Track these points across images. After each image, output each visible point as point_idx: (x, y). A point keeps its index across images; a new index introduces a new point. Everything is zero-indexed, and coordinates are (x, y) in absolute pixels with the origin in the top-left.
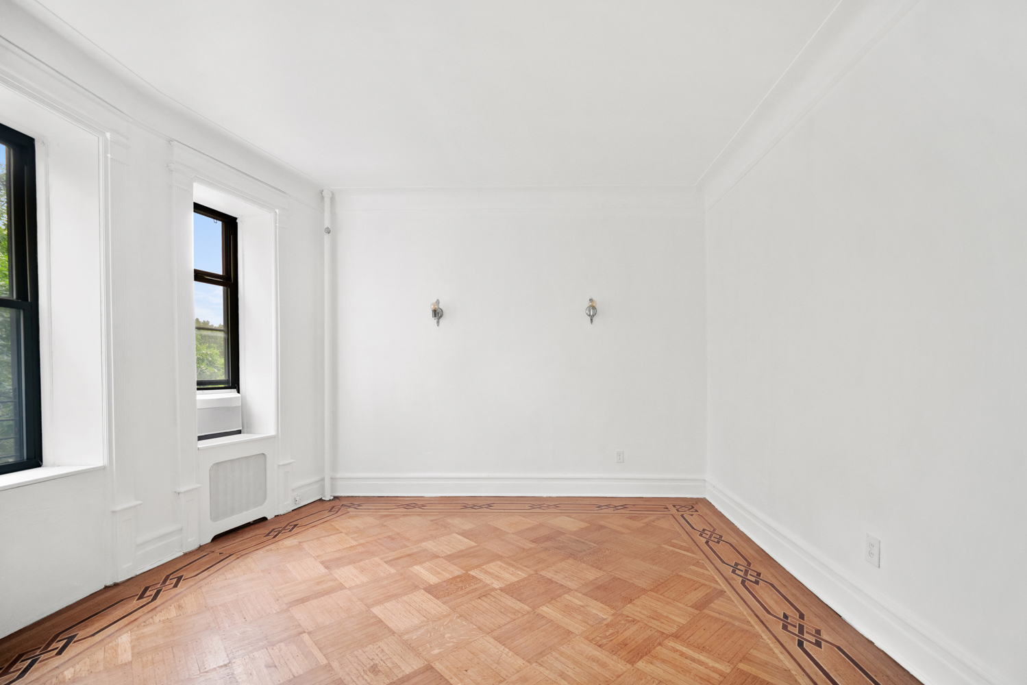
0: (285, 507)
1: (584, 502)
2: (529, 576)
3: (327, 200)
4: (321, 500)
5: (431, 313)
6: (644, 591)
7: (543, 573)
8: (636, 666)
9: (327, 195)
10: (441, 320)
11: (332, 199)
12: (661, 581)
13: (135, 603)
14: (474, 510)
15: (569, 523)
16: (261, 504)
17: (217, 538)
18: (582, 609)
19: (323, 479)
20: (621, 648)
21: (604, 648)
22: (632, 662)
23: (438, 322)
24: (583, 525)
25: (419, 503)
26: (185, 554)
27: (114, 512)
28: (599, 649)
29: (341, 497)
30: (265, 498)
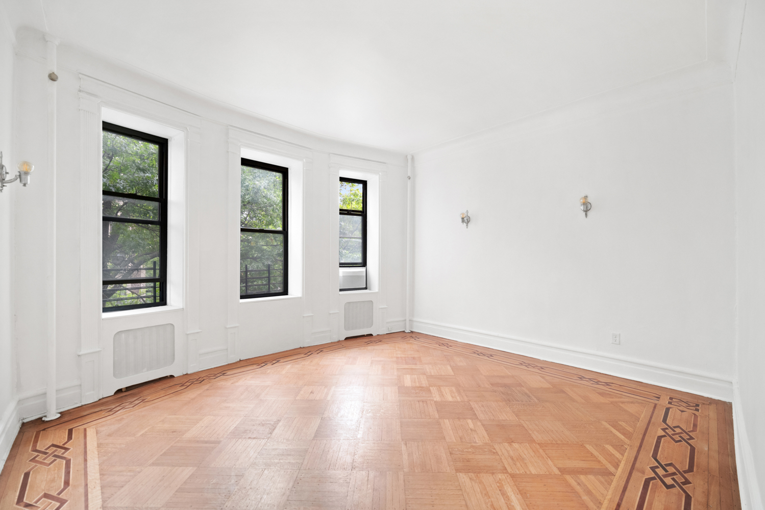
0: (383, 331)
1: (571, 371)
2: (461, 401)
3: (410, 161)
4: (404, 331)
5: (461, 220)
6: (532, 441)
7: (471, 403)
8: (458, 474)
9: (409, 158)
10: (469, 224)
11: (413, 158)
12: (559, 442)
13: (303, 356)
14: (478, 356)
15: (535, 380)
16: (370, 327)
17: (347, 339)
18: (470, 431)
19: (405, 320)
20: (463, 461)
21: (452, 455)
22: (458, 470)
23: (467, 225)
24: (547, 385)
25: (450, 344)
26: (332, 343)
27: (304, 317)
28: (449, 454)
29: (415, 332)
30: (372, 324)
